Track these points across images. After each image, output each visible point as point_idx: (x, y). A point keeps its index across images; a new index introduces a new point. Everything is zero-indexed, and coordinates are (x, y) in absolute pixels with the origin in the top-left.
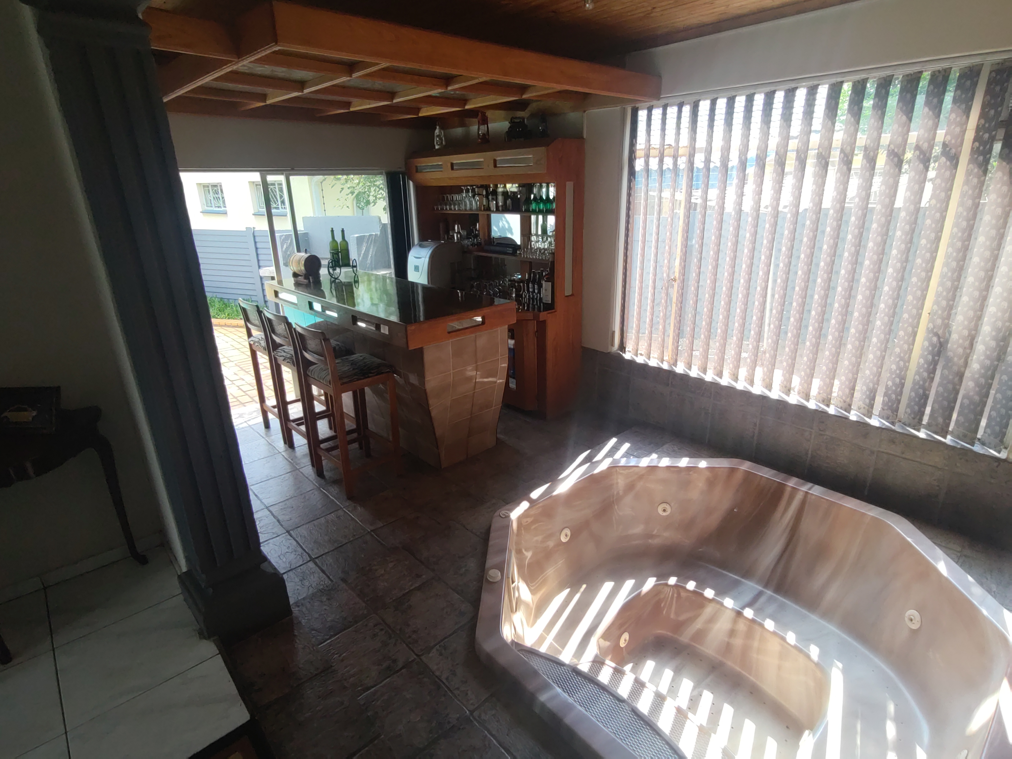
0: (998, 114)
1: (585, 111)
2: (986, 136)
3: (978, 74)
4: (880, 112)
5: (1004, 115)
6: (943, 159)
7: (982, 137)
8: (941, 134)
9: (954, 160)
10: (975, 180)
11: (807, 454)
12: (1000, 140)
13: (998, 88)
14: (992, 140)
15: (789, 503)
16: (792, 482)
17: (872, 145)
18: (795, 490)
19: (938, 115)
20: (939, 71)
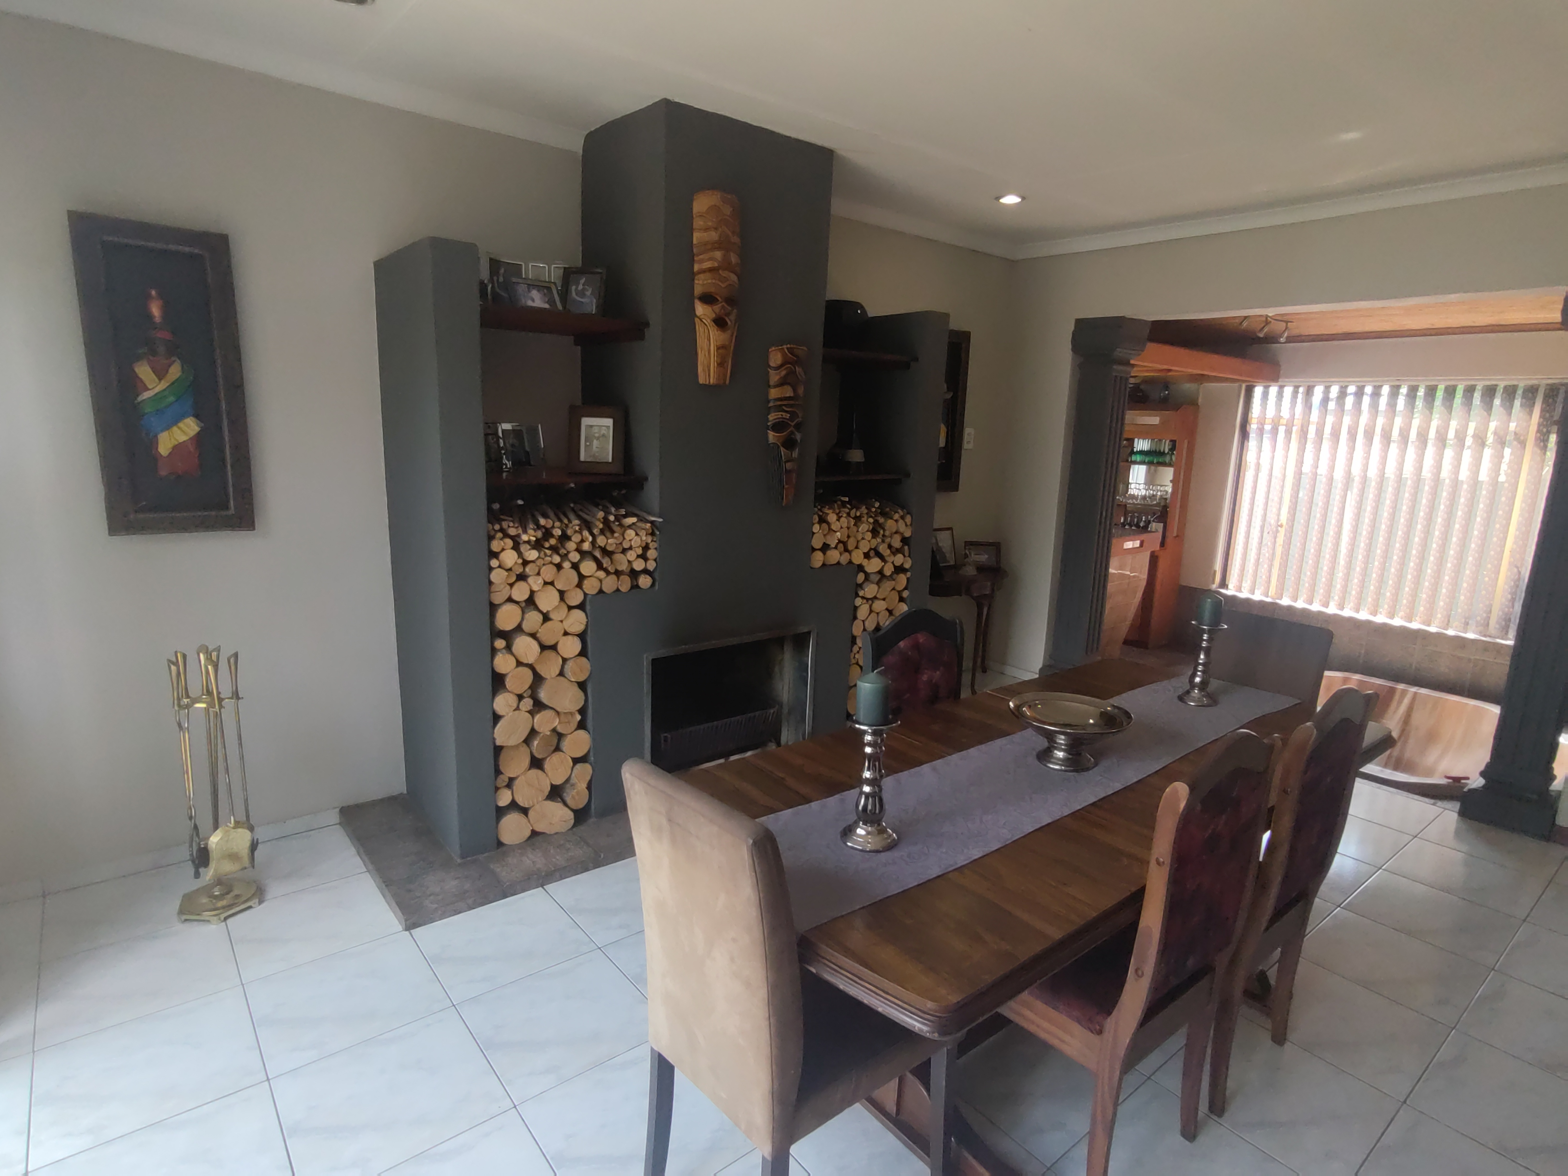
0: (1552, 417)
1: (1201, 384)
2: (1545, 430)
3: (1537, 390)
4: (1467, 408)
5: (1556, 418)
6: (1515, 443)
7: (1542, 431)
8: (1513, 426)
9: (1523, 444)
10: (1539, 458)
11: (1411, 665)
12: (1554, 433)
13: (1551, 400)
14: (1549, 432)
15: (1400, 702)
16: (1401, 686)
17: (1461, 429)
18: (1404, 693)
19: (1510, 414)
20: (1510, 386)
